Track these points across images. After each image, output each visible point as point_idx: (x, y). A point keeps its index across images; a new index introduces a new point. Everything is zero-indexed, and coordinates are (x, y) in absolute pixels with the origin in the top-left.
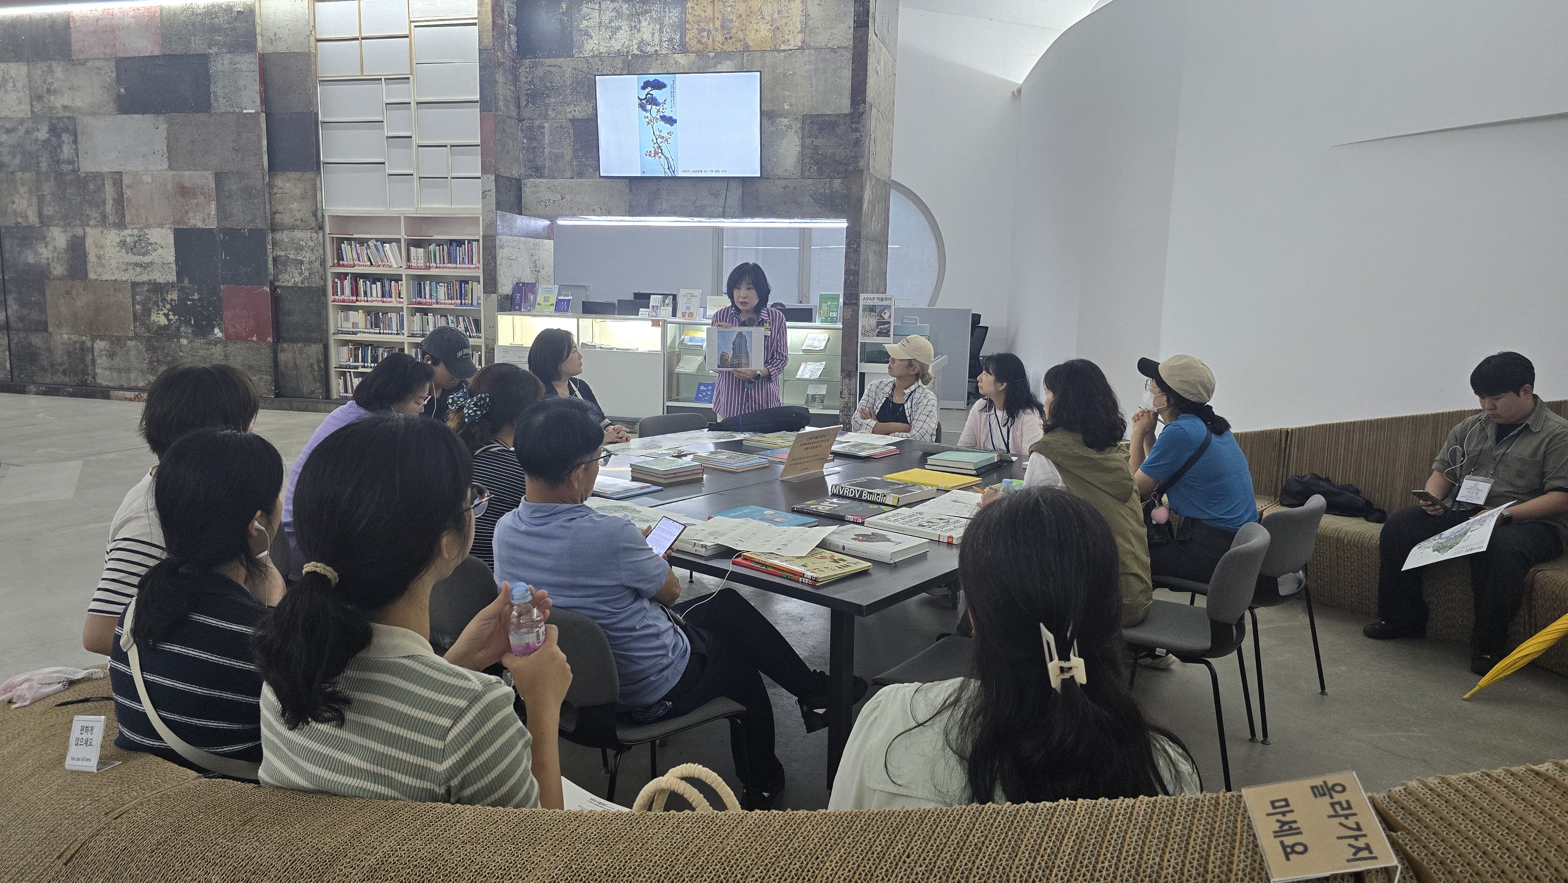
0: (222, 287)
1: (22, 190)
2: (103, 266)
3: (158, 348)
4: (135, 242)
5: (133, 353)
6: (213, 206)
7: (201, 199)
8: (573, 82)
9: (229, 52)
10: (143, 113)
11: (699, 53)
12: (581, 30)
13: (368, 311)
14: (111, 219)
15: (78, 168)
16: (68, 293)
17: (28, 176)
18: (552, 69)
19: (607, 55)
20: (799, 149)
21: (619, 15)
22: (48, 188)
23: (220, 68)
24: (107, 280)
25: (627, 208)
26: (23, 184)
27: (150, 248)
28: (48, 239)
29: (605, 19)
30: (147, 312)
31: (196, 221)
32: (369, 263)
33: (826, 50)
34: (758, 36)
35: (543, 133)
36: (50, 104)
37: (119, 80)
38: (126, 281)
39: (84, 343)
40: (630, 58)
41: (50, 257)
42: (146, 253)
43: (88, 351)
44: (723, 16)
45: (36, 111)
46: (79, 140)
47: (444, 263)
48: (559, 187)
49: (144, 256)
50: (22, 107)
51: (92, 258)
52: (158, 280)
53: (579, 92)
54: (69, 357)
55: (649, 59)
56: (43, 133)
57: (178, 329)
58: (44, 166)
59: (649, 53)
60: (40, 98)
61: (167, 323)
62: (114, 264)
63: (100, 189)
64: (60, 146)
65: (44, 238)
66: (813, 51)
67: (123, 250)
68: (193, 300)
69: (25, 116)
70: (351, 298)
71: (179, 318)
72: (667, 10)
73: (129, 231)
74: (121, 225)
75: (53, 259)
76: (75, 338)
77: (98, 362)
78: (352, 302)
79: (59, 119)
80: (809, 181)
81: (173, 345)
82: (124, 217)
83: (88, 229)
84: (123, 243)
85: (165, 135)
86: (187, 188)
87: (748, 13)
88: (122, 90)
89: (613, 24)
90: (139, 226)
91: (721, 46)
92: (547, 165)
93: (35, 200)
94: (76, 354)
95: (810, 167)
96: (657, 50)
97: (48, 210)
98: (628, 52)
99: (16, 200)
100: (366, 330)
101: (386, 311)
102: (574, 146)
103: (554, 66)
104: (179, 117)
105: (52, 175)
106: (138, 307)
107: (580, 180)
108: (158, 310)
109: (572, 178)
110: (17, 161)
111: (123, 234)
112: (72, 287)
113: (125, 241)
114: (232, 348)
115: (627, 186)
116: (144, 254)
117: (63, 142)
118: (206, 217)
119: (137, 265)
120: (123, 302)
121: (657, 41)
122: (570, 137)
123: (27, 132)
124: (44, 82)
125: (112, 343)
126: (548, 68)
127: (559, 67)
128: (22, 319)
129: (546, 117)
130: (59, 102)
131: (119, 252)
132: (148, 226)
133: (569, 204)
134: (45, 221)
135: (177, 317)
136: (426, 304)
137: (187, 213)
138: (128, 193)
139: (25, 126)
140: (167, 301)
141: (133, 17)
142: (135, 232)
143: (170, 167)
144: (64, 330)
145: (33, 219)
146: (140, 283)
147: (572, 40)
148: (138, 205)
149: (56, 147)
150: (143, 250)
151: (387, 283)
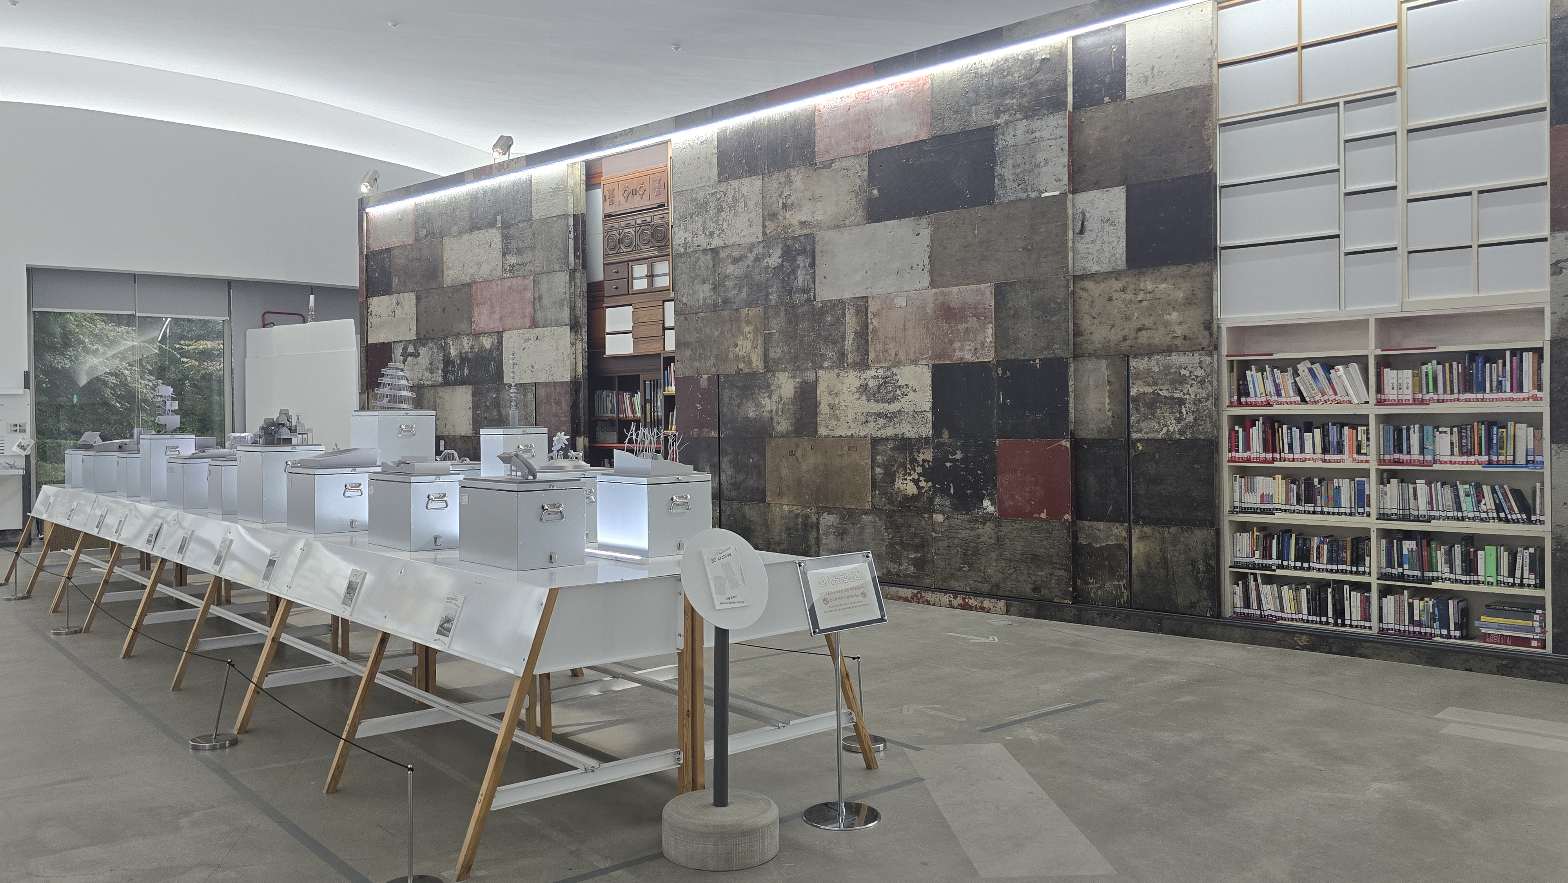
0: (997, 442)
1: (747, 329)
2: (838, 419)
3: (902, 525)
4: (879, 386)
5: (869, 531)
6: (990, 330)
7: (973, 323)
9: (1026, 117)
10: (899, 218)
13: (1291, 476)
14: (850, 358)
15: (814, 297)
16: (792, 453)
17: (755, 312)
22: (777, 324)
23: (1011, 141)
24: (841, 436)
26: (748, 323)
27: (898, 392)
28: (772, 388)
30: (890, 477)
31: (965, 353)
32: (1298, 399)
36: (785, 222)
37: (871, 180)
38: (865, 437)
39: (807, 517)
41: (774, 408)
42: (894, 399)
43: (812, 527)
45: (768, 232)
46: (817, 262)
47: (1452, 392)
49: (890, 403)
50: (753, 230)
51: (824, 408)
52: (907, 435)
54: (789, 535)
56: (775, 259)
57: (931, 500)
58: (773, 298)
60: (773, 216)
61: (916, 491)
62: (851, 414)
63: (840, 321)
64: (794, 272)
65: (769, 386)
67: (864, 397)
68: (954, 461)
69: (755, 240)
70: (1263, 455)
71: (934, 486)
73: (872, 373)
74: (863, 364)
75: (777, 410)
76: (797, 510)
77: (824, 541)
78: (1265, 461)
79: (794, 238)
81: (923, 522)
82: (867, 354)
83: (821, 373)
84: (864, 388)
85: (928, 242)
86: (954, 308)
88: (875, 192)
90: (886, 365)
93: (760, 341)
94: (797, 530)
97: (775, 352)
99: (739, 343)
100: (1288, 507)
101: (1326, 476)
104: (948, 216)
105: (783, 309)
106: (878, 470)
108: (905, 475)
110: (744, 295)
111: (864, 376)
112: (797, 446)
113: (867, 384)
114: (1008, 528)
116: (889, 402)
117: (799, 265)
118: (979, 346)
119: (879, 415)
120: (859, 464)
123: (757, 259)
124: (780, 196)
125: (842, 518)
128: (736, 486)
130: (794, 218)
131: (858, 399)
132: (898, 364)
134: (770, 366)
135: (930, 484)
136: (1410, 463)
137: (951, 342)
138: (874, 322)
139: (755, 251)
140: (918, 463)
141: (895, 96)
142: (881, 372)
143: (933, 284)
144: (785, 501)
145: (757, 363)
146: (882, 439)
148: (886, 338)
149: (788, 275)
150: (889, 396)
151: (1333, 431)
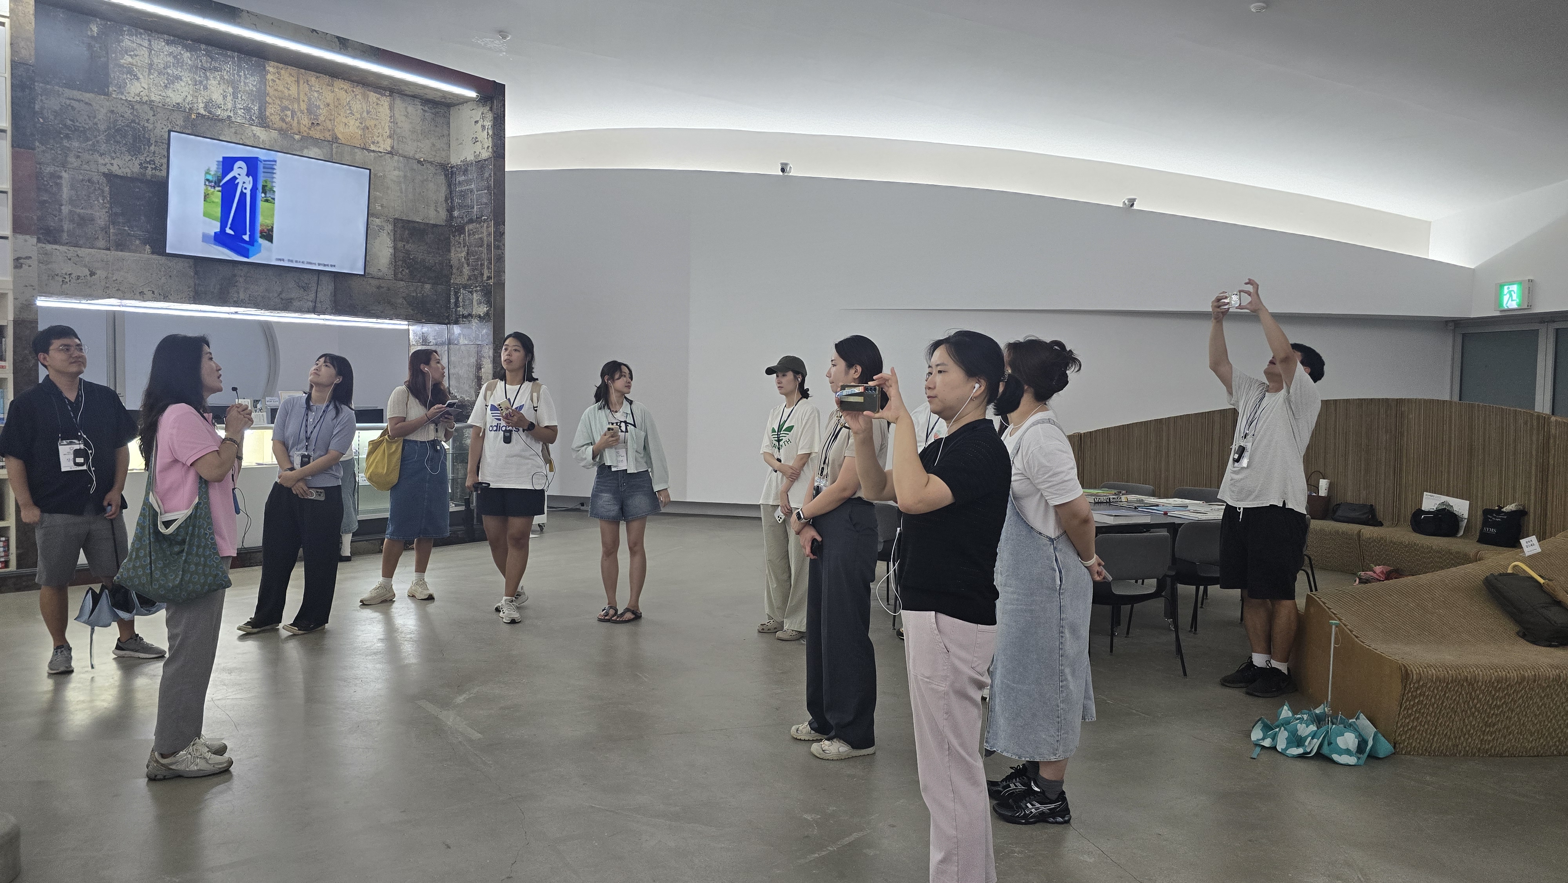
8: (109, 128)
11: (280, 130)
12: (122, 66)
18: (74, 103)
19: (160, 105)
20: (391, 250)
21: (178, 62)
25: (192, 294)
29: (160, 61)
33: (414, 161)
34: (347, 130)
35: (59, 186)
40: (193, 116)
44: (310, 99)
48: (87, 259)
53: (118, 142)
55: (220, 124)
59: (220, 117)
66: (401, 158)
72: (242, 74)
80: (402, 283)
87: (336, 104)
89: (169, 71)
91: (307, 130)
92: (66, 227)
95: (403, 270)
96: (229, 117)
98: (190, 109)
102: (111, 208)
103: (79, 101)
107: (121, 253)
109: (109, 249)
115: (190, 267)
121: (230, 105)
122: (104, 198)
126: (68, 102)
127: (86, 103)
129: (64, 165)
133: (103, 283)
147: (107, 75)
